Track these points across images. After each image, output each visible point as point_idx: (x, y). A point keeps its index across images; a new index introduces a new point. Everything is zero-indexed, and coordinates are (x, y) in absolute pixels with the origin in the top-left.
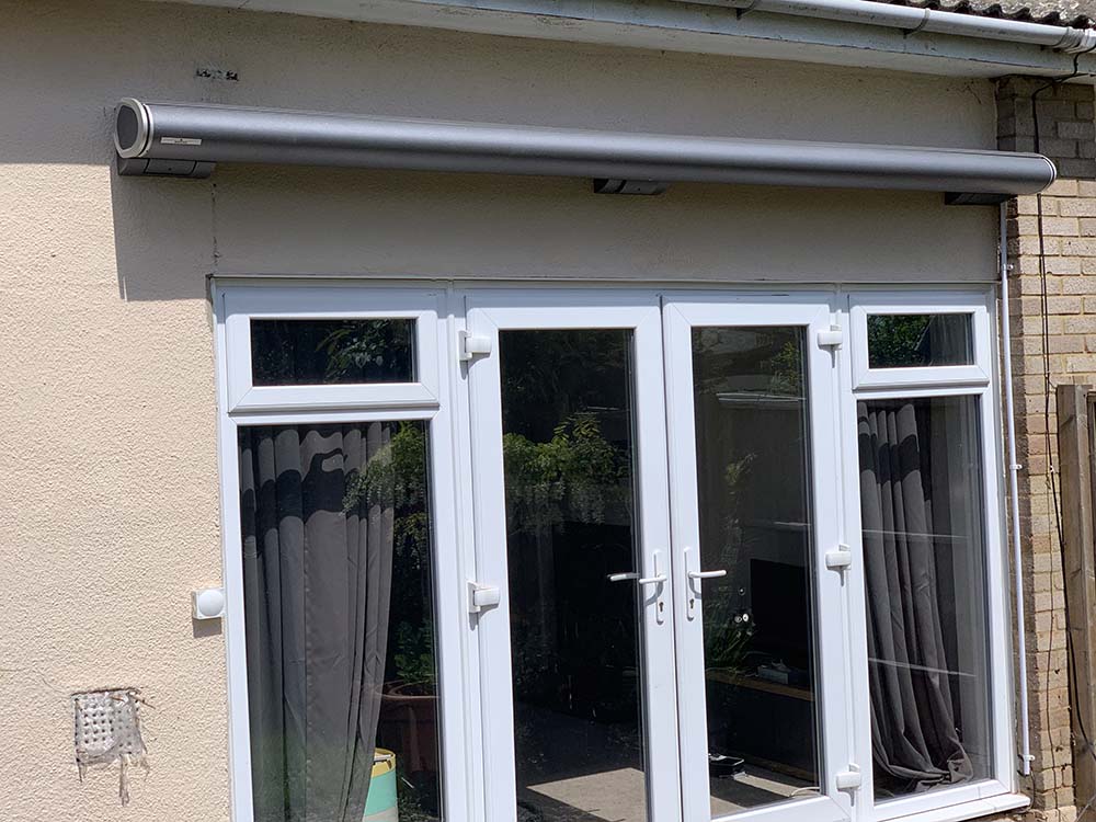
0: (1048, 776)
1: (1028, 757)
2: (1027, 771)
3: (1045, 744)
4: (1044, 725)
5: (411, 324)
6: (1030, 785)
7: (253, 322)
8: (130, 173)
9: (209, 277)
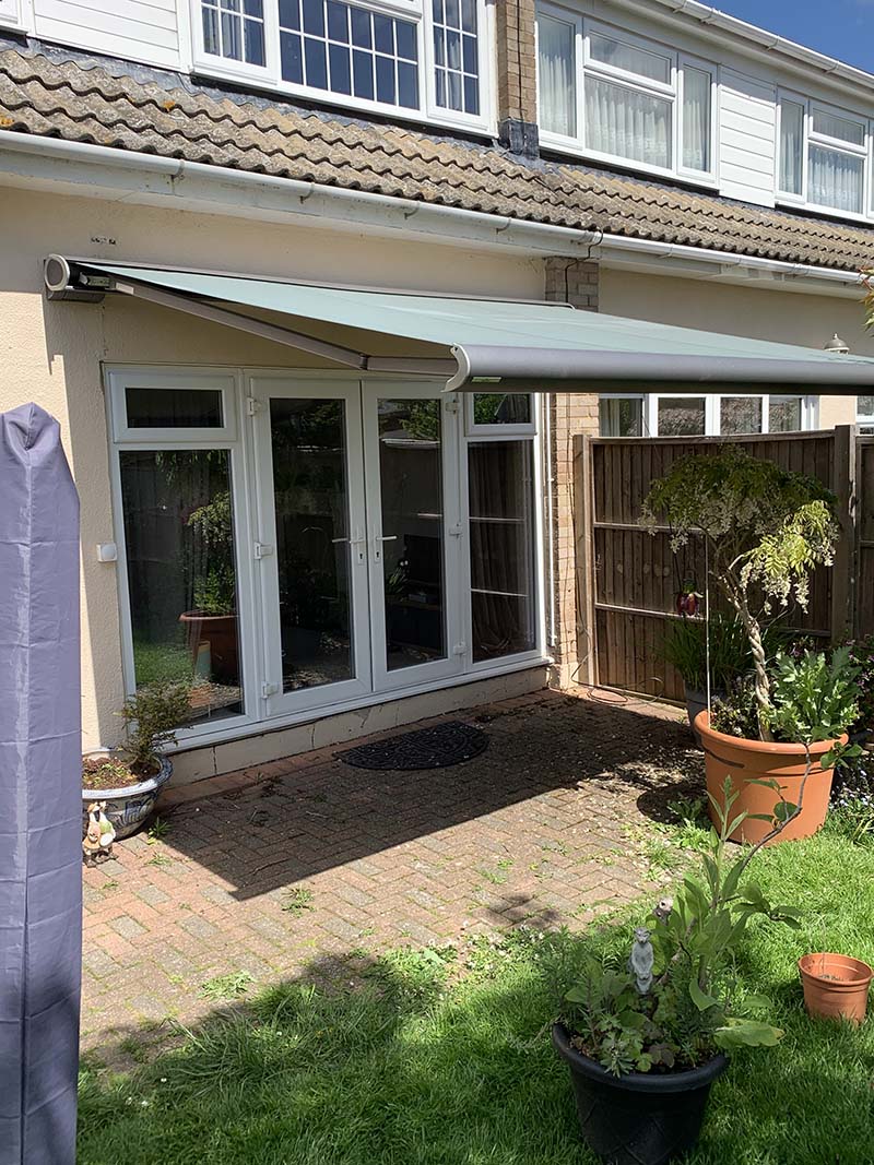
0: (564, 647)
1: (554, 637)
2: (553, 644)
3: (562, 629)
4: (562, 620)
5: (218, 393)
6: (555, 651)
7: (127, 390)
8: (54, 300)
9: (101, 362)
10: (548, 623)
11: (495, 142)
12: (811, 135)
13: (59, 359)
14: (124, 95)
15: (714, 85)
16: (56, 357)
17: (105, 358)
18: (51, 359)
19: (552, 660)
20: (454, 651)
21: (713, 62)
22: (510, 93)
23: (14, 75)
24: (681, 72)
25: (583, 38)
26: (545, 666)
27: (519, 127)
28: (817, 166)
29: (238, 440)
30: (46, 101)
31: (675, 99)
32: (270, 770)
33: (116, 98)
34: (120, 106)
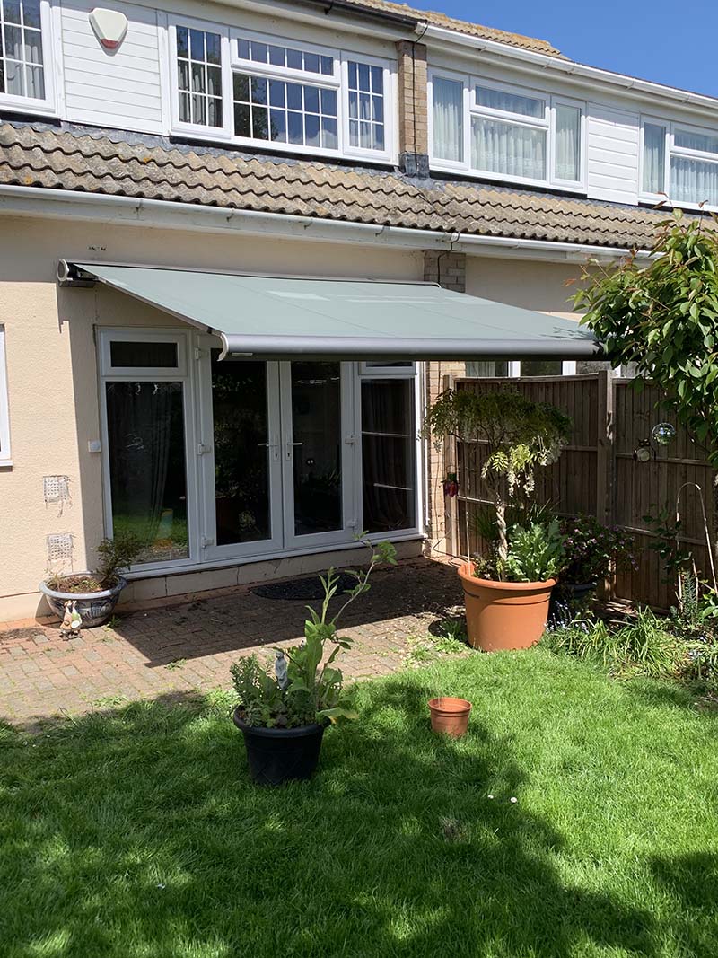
0: (434, 527)
1: (428, 519)
2: (427, 524)
3: (433, 514)
4: (433, 507)
5: (174, 345)
6: (429, 529)
7: (111, 343)
8: (63, 286)
9: (94, 325)
10: (424, 509)
11: (396, 169)
12: (672, 149)
13: (66, 323)
14: (117, 156)
15: (583, 117)
16: (64, 322)
17: (95, 322)
18: (61, 323)
19: (426, 536)
20: (347, 525)
21: (583, 101)
22: (406, 134)
23: (45, 148)
24: (554, 109)
25: (470, 90)
26: (421, 539)
27: (413, 158)
28: (681, 172)
29: (187, 375)
30: (61, 164)
31: (549, 129)
32: (203, 596)
33: (111, 158)
34: (113, 162)
